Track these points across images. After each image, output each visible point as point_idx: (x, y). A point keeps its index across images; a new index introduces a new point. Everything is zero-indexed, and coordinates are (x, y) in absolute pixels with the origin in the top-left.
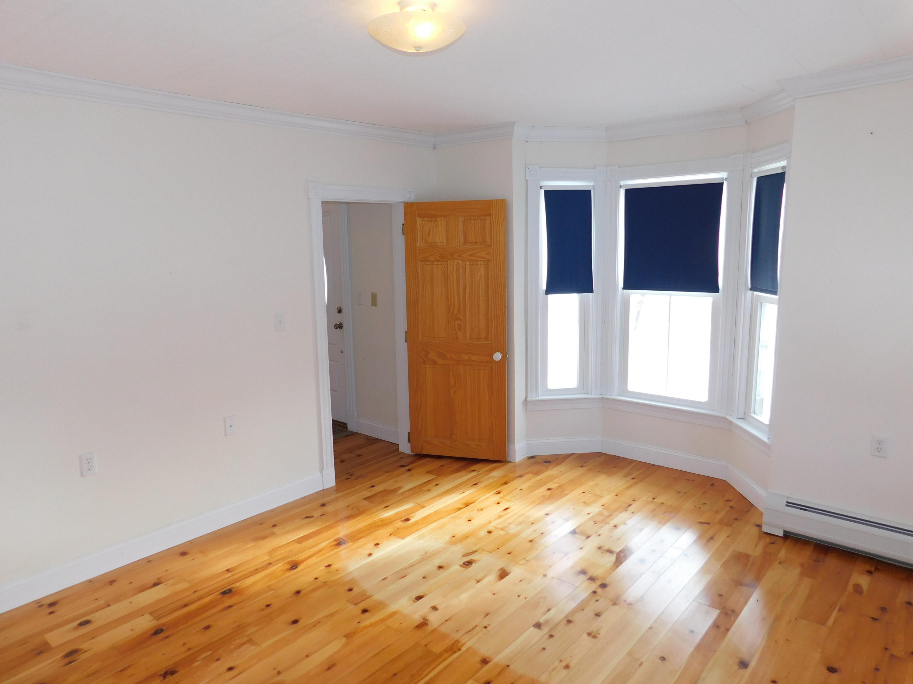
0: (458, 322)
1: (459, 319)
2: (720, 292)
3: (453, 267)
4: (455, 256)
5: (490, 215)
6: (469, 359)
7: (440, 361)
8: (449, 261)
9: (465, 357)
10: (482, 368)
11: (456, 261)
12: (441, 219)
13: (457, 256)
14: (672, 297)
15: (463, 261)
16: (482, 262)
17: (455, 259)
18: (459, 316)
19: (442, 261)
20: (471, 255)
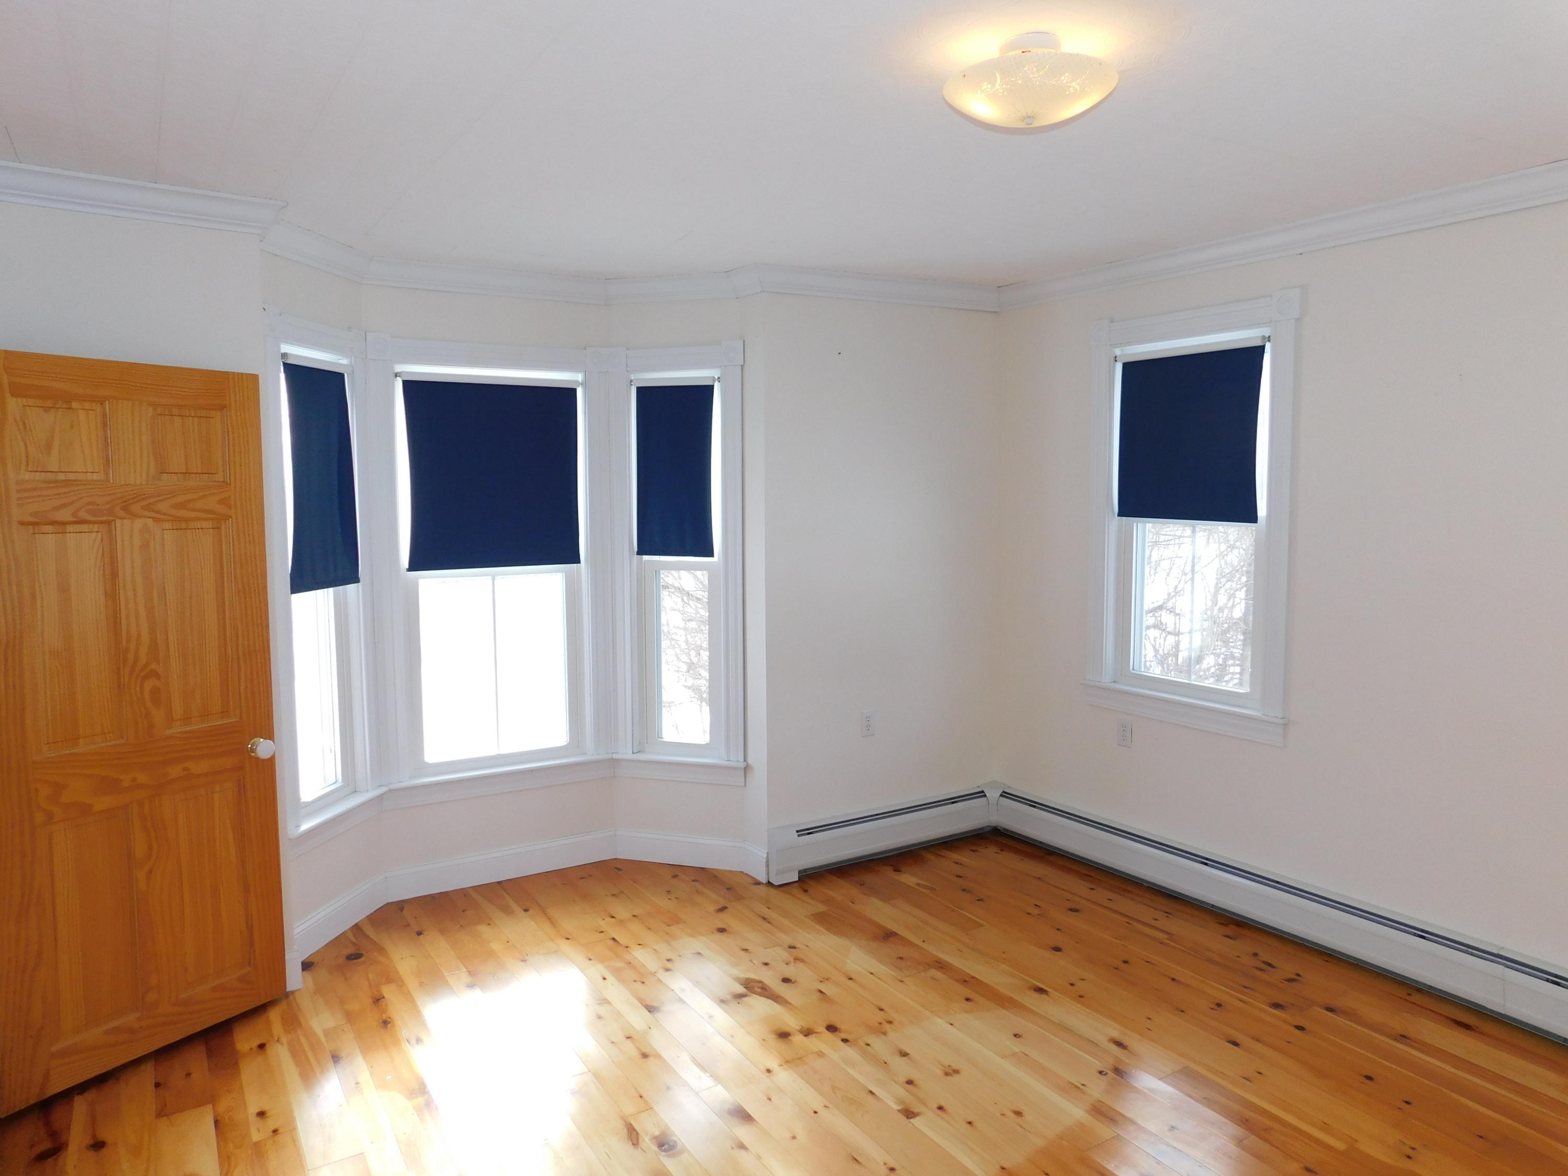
0: (148, 685)
1: (155, 674)
2: (581, 562)
3: (131, 536)
4: (136, 508)
5: (222, 408)
6: (186, 773)
7: (102, 803)
8: (118, 522)
9: (175, 771)
10: (217, 788)
11: (139, 523)
12: (87, 405)
13: (143, 508)
14: (497, 578)
15: (155, 520)
16: (206, 524)
17: (135, 516)
18: (154, 666)
19: (94, 523)
20: (181, 506)
